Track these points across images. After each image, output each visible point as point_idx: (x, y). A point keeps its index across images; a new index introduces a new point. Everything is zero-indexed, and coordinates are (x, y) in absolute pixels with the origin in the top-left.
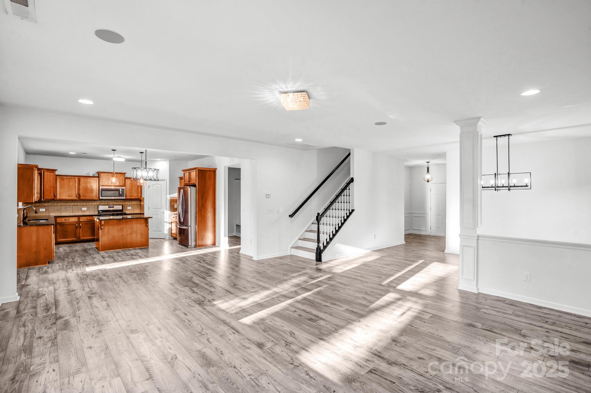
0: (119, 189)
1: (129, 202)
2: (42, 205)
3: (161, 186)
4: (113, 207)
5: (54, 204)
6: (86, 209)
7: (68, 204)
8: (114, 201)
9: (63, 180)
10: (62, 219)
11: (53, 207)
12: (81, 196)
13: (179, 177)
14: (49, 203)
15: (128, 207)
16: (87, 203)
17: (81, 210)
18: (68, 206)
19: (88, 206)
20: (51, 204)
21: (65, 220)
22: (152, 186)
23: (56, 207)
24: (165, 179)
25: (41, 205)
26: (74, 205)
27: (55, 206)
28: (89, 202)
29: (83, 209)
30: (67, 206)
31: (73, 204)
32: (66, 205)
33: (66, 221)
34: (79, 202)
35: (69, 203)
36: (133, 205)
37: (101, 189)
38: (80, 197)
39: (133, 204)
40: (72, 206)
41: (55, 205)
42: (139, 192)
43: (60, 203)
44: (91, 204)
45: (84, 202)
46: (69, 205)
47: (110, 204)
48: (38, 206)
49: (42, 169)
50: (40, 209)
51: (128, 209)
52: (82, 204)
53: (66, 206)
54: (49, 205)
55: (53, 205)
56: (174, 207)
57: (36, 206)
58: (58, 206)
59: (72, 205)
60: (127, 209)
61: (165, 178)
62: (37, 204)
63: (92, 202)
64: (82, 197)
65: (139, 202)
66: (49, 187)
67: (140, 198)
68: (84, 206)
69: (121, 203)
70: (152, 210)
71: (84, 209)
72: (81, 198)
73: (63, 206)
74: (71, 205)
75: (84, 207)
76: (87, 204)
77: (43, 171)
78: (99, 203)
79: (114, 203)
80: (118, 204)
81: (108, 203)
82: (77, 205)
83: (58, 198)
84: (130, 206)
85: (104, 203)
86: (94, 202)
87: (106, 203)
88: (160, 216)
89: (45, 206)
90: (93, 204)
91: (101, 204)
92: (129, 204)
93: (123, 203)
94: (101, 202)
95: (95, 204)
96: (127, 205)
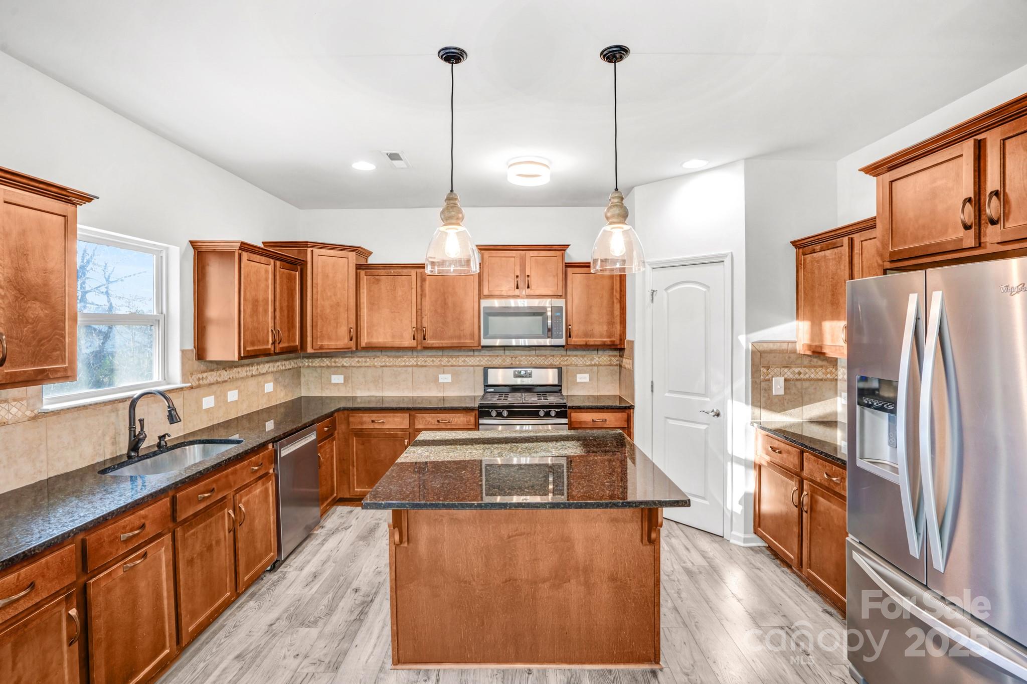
0: (545, 308)
1: (583, 356)
2: (335, 362)
3: (708, 287)
4: (531, 376)
5: (366, 362)
6: (449, 380)
7: (399, 361)
8: (533, 353)
9: (378, 281)
10: (364, 419)
11: (363, 369)
12: (428, 337)
13: (794, 243)
14: (352, 357)
15: (578, 376)
16: (452, 357)
17: (437, 379)
18: (400, 366)
19: (456, 368)
20: (358, 362)
21: (373, 421)
22: (666, 289)
23: (370, 370)
24: (725, 256)
25: (333, 364)
26: (417, 366)
27: (368, 366)
28: (458, 356)
29: (440, 381)
30: (400, 369)
31: (413, 361)
32: (396, 366)
33: (377, 426)
34: (431, 356)
35: (402, 357)
36: (595, 368)
37: (484, 307)
38: (425, 339)
39: (595, 365)
40: (410, 369)
41: (368, 364)
42: (617, 319)
43: (379, 357)
44: (464, 361)
45: (442, 356)
46: (404, 366)
47: (520, 361)
48: (328, 367)
50: (333, 377)
51: (578, 380)
52: (437, 361)
53: (395, 369)
54: (353, 364)
55: (364, 364)
56: (770, 389)
57: (323, 367)
58: (375, 366)
59: (412, 366)
60: (575, 383)
61: (728, 251)
62: (325, 360)
63: (467, 356)
64: (431, 338)
65: (616, 356)
66: (331, 306)
67: (618, 342)
68: (443, 369)
69: (557, 361)
70: (667, 394)
71: (446, 378)
73: (386, 366)
74: (407, 366)
75: (444, 373)
76: (453, 361)
77: (309, 250)
78: (486, 359)
79: (534, 359)
80: (546, 363)
81: (516, 358)
82: (425, 366)
83: (364, 341)
84: (585, 372)
85: (504, 360)
86: (473, 356)
87: (508, 361)
88: (703, 427)
89: (343, 366)
90: (470, 363)
91: (494, 363)
92: (581, 363)
93: (562, 361)
94: (494, 356)
95: (478, 363)
96: (576, 365)
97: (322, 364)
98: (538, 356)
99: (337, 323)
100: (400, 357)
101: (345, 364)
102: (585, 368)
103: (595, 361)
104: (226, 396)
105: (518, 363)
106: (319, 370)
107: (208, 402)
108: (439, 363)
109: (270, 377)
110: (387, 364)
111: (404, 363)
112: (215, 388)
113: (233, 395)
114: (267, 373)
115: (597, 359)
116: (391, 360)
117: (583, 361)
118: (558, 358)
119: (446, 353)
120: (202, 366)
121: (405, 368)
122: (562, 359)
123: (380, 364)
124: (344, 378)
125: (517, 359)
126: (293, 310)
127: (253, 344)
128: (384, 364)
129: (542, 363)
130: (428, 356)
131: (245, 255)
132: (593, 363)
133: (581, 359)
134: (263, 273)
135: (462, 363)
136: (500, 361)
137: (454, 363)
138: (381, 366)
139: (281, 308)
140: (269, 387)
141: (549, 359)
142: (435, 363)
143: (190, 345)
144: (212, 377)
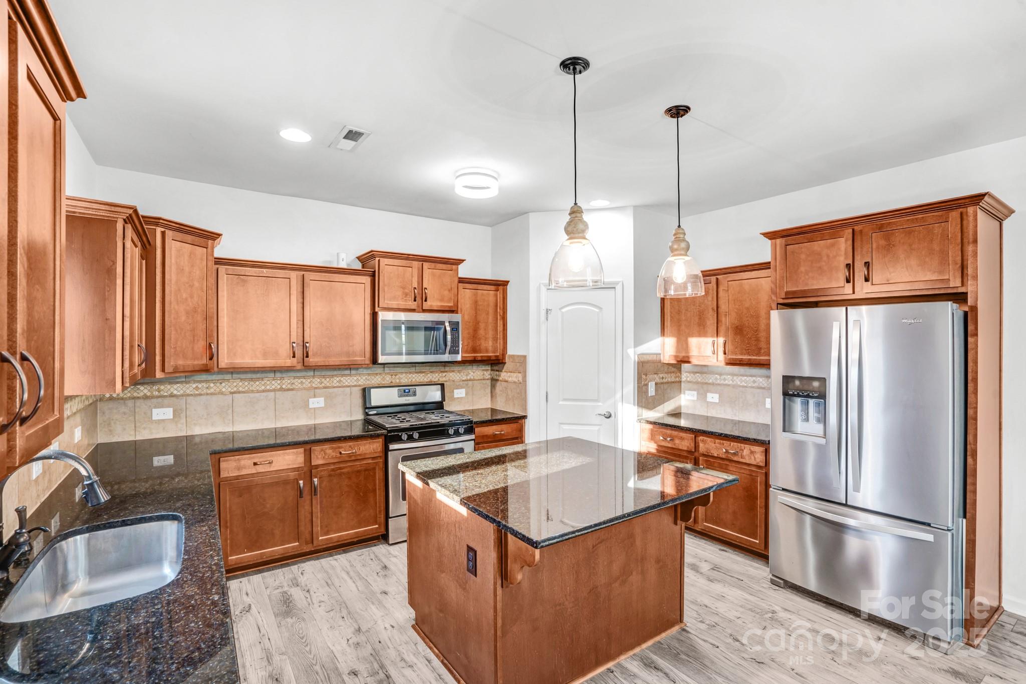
0: (443, 323)
1: (459, 372)
2: (159, 390)
3: (600, 308)
4: (415, 394)
5: (208, 388)
6: (323, 405)
7: (257, 385)
8: (413, 369)
9: (245, 281)
10: (243, 463)
11: (204, 398)
12: (310, 354)
14: (187, 383)
15: (456, 391)
16: (324, 377)
17: (306, 405)
19: (330, 390)
20: (196, 388)
21: (255, 464)
22: (560, 309)
23: (214, 398)
24: (617, 283)
25: (156, 394)
26: (281, 389)
27: (212, 394)
28: (333, 376)
29: (311, 406)
30: (257, 394)
31: (276, 384)
32: (252, 391)
33: (260, 469)
34: (299, 378)
35: (262, 379)
36: (470, 383)
37: (382, 320)
38: (307, 356)
39: (470, 380)
40: (272, 394)
41: (212, 390)
42: (500, 335)
43: (228, 380)
44: (340, 381)
45: (314, 377)
46: (263, 391)
47: (400, 379)
48: (146, 397)
49: (157, 224)
50: (155, 411)
51: (456, 396)
52: (307, 383)
53: (252, 395)
54: (188, 392)
55: (205, 391)
56: (647, 392)
57: (138, 398)
58: (221, 393)
59: (274, 390)
60: (453, 399)
61: (620, 279)
62: (142, 388)
63: (343, 375)
64: (315, 355)
65: (487, 370)
66: (187, 313)
67: (501, 357)
68: (314, 391)
69: (436, 377)
70: (561, 403)
71: (317, 402)
72: (312, 360)
73: (239, 392)
74: (269, 391)
75: (315, 396)
76: (326, 382)
77: (159, 230)
78: (364, 378)
79: (414, 376)
80: (425, 379)
81: (396, 375)
82: (292, 390)
83: (224, 361)
84: (462, 388)
85: (383, 379)
86: (350, 375)
87: (388, 379)
88: (596, 428)
89: (172, 396)
90: (347, 383)
91: (373, 382)
92: (458, 378)
93: (441, 377)
94: (373, 374)
95: (355, 383)
96: (454, 381)
97: (135, 394)
98: (416, 373)
99: (194, 336)
100: (258, 379)
101: (175, 392)
102: (461, 383)
103: (470, 375)
105: (398, 381)
106: (130, 403)
108: (309, 385)
109: (78, 418)
110: (241, 389)
111: (263, 387)
114: (77, 412)
115: (472, 374)
116: (246, 383)
117: (460, 376)
118: (437, 375)
119: (317, 373)
121: (265, 394)
122: (440, 375)
123: (230, 389)
124: (174, 411)
125: (397, 377)
128: (235, 389)
129: (422, 380)
130: (295, 378)
132: (469, 378)
133: (458, 374)
135: (338, 384)
136: (379, 379)
137: (328, 384)
138: (232, 393)
140: (78, 433)
141: (429, 375)
142: (304, 385)
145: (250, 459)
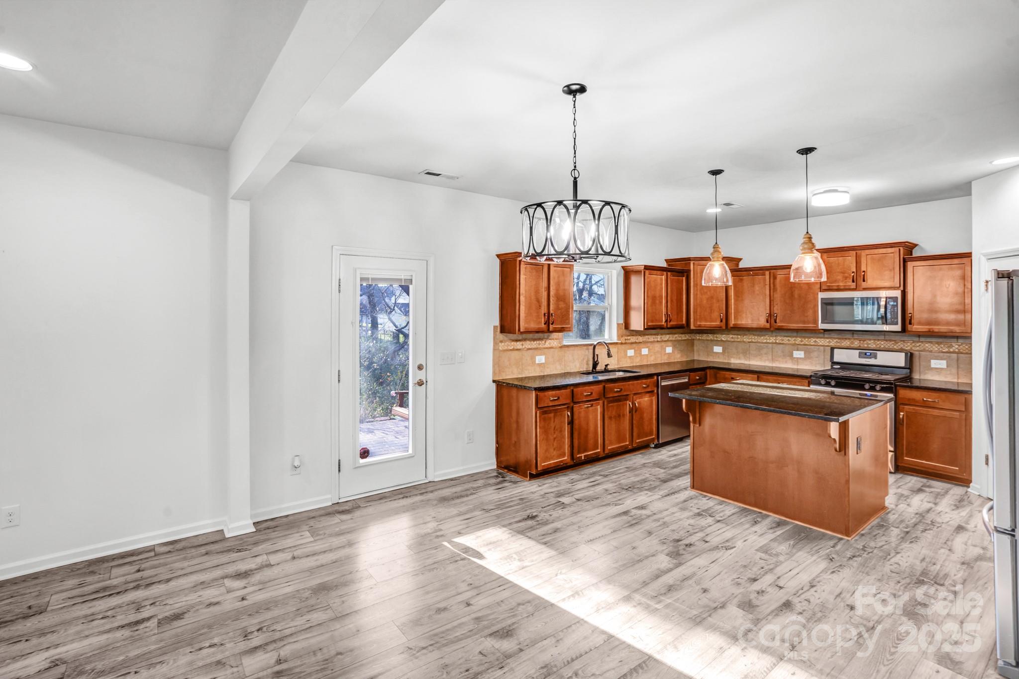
0: (878, 298)
1: (939, 343)
2: (717, 337)
4: (875, 357)
5: (738, 338)
6: (802, 356)
8: (882, 337)
9: (742, 280)
11: (735, 344)
12: (778, 321)
14: (728, 334)
15: (932, 361)
16: (805, 337)
17: (791, 355)
18: (763, 343)
19: (809, 347)
20: (732, 338)
23: (740, 344)
25: (715, 339)
26: (776, 343)
28: (810, 338)
29: (795, 356)
30: (762, 345)
31: (772, 340)
32: (759, 342)
34: (787, 337)
35: (765, 336)
36: (954, 355)
37: (821, 298)
38: (776, 322)
40: (770, 345)
41: (739, 340)
43: (746, 335)
44: (815, 341)
45: (796, 337)
46: (766, 343)
48: (712, 340)
49: (690, 260)
50: (715, 347)
51: (932, 366)
52: (792, 340)
53: (759, 344)
54: (729, 339)
55: (736, 340)
58: (744, 342)
59: (772, 343)
60: (928, 368)
62: (710, 335)
63: (818, 338)
64: (781, 321)
66: (708, 299)
67: (964, 330)
68: (797, 347)
69: (905, 346)
71: (799, 354)
72: (778, 324)
75: (798, 350)
76: (806, 341)
78: (835, 341)
79: (882, 343)
80: (895, 347)
81: (864, 341)
82: (783, 344)
83: (732, 322)
84: (942, 359)
85: (852, 343)
86: (824, 338)
87: (856, 343)
89: (722, 341)
90: (821, 344)
91: (843, 344)
92: (936, 349)
93: (914, 346)
94: (843, 339)
95: (827, 344)
96: (931, 351)
97: (708, 338)
98: (886, 340)
99: (711, 310)
100: (763, 335)
101: (723, 339)
102: (942, 354)
103: (954, 348)
104: (641, 351)
105: (866, 346)
106: (706, 342)
107: (631, 353)
108: (794, 342)
109: (670, 344)
110: (753, 340)
111: (765, 341)
112: (634, 345)
113: (645, 351)
114: (668, 341)
115: (957, 346)
116: (756, 337)
117: (939, 347)
118: (909, 344)
119: (799, 334)
120: (628, 333)
121: (766, 345)
122: (913, 344)
123: (748, 340)
124: (723, 348)
125: (865, 342)
126: (682, 302)
127: (652, 321)
128: (750, 340)
129: (891, 347)
130: (785, 336)
131: (647, 272)
132: (951, 350)
133: (937, 345)
134: (659, 281)
135: (813, 344)
136: (848, 343)
137: (807, 343)
138: (749, 342)
139: (672, 301)
140: (669, 350)
141: (899, 344)
142: (790, 342)
143: (622, 321)
144: (633, 339)
145: (730, 375)
